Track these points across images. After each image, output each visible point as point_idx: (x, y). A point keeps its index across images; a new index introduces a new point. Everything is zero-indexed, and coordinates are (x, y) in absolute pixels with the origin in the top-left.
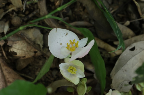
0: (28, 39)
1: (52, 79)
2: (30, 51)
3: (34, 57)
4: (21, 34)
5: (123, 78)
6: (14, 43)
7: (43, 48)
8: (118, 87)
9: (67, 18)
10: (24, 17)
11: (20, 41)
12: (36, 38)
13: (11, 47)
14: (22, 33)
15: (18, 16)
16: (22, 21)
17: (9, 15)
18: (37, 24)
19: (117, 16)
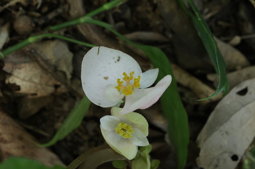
0: (43, 60)
1: (86, 138)
2: (47, 84)
3: (53, 95)
4: (30, 51)
5: (221, 147)
6: (16, 68)
7: (72, 79)
8: (211, 163)
9: (121, 24)
10: (39, 18)
11: (27, 65)
12: (59, 60)
13: (10, 74)
14: (32, 49)
15: (26, 14)
16: (34, 25)
17: (10, 12)
18: (62, 33)
19: (216, 24)
